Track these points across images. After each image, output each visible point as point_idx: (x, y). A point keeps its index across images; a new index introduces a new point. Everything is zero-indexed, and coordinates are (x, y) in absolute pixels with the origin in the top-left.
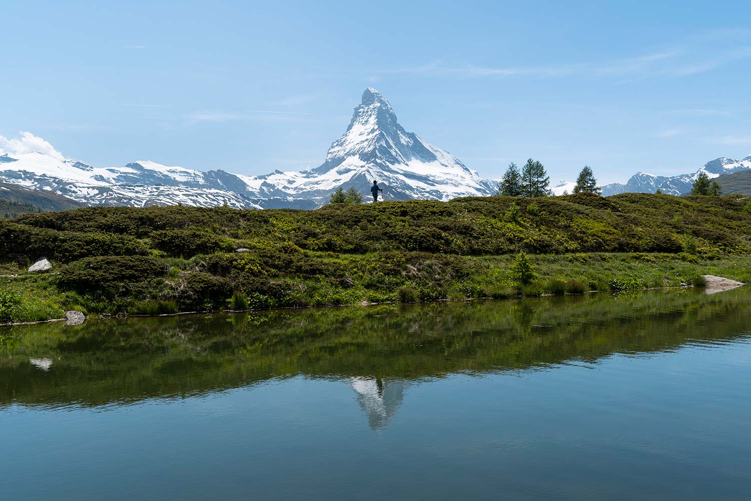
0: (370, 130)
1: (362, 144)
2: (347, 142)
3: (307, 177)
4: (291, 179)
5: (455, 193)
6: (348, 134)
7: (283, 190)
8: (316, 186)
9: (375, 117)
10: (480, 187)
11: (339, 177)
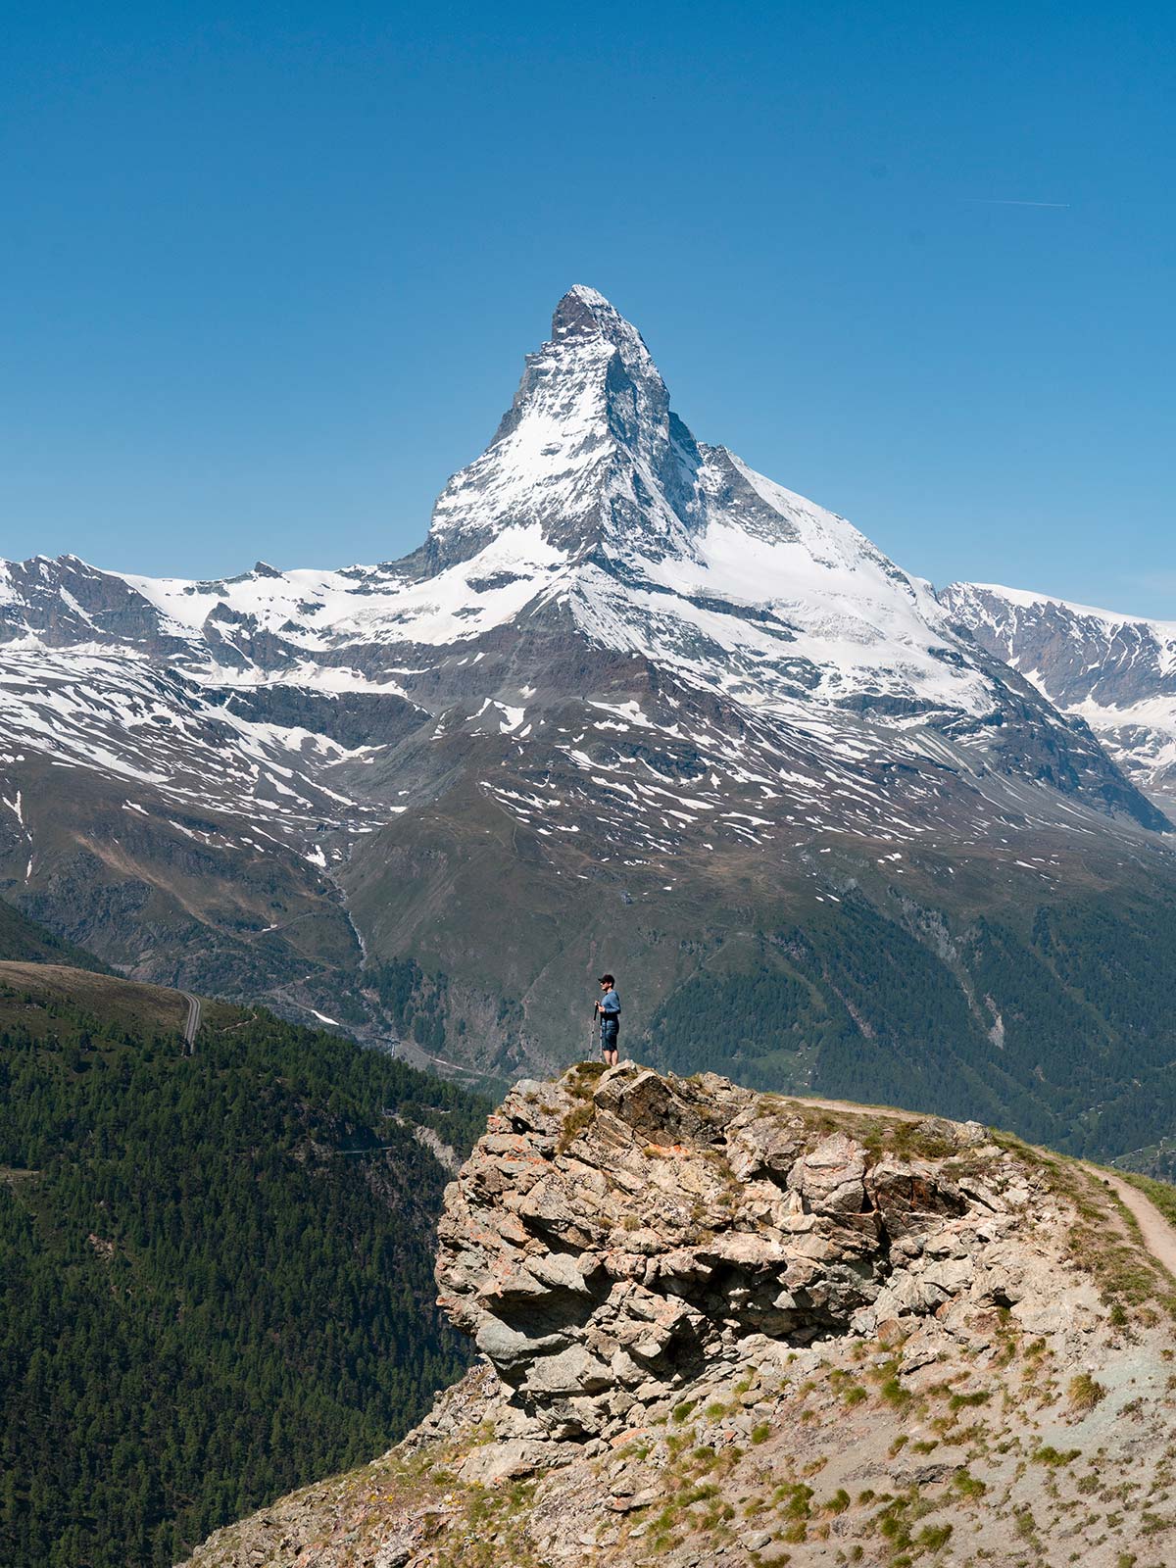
0: (579, 439)
1: (553, 489)
2: (502, 478)
3: (363, 591)
4: (311, 600)
5: (862, 669)
6: (504, 448)
7: (284, 635)
8: (395, 626)
9: (599, 391)
10: (940, 644)
11: (474, 599)
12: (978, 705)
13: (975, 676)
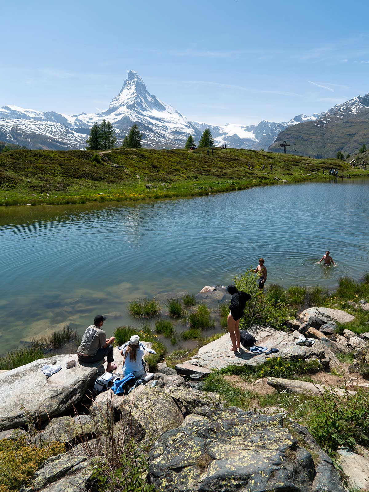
0: (132, 93)
1: (128, 100)
2: (120, 99)
3: (99, 117)
4: (91, 118)
5: (174, 127)
6: (120, 95)
7: (87, 123)
9: (135, 86)
10: (187, 125)
11: (116, 117)
12: (192, 133)
13: (192, 129)
